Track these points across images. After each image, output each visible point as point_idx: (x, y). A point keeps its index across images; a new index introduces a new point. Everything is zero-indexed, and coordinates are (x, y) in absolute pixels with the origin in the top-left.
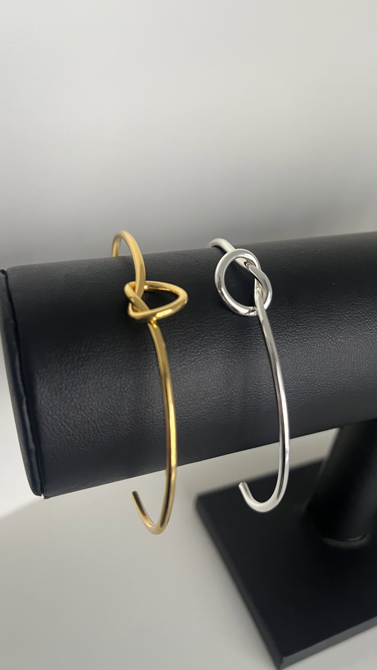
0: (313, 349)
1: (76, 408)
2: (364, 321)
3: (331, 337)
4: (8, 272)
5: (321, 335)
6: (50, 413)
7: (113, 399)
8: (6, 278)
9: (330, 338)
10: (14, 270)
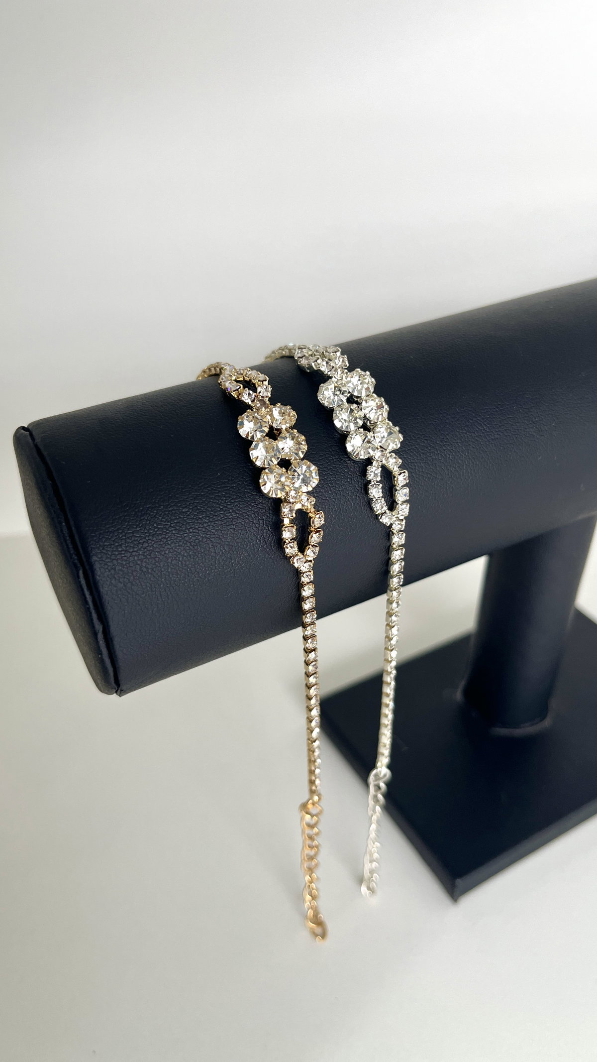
0: (413, 463)
1: (142, 570)
2: (472, 420)
3: (433, 445)
4: (30, 428)
5: (420, 445)
6: (113, 581)
7: (183, 555)
8: (31, 435)
9: (433, 447)
10: (38, 424)
